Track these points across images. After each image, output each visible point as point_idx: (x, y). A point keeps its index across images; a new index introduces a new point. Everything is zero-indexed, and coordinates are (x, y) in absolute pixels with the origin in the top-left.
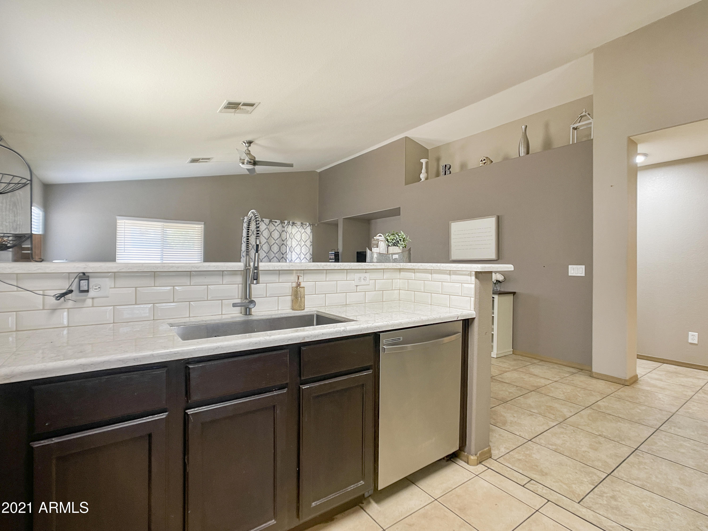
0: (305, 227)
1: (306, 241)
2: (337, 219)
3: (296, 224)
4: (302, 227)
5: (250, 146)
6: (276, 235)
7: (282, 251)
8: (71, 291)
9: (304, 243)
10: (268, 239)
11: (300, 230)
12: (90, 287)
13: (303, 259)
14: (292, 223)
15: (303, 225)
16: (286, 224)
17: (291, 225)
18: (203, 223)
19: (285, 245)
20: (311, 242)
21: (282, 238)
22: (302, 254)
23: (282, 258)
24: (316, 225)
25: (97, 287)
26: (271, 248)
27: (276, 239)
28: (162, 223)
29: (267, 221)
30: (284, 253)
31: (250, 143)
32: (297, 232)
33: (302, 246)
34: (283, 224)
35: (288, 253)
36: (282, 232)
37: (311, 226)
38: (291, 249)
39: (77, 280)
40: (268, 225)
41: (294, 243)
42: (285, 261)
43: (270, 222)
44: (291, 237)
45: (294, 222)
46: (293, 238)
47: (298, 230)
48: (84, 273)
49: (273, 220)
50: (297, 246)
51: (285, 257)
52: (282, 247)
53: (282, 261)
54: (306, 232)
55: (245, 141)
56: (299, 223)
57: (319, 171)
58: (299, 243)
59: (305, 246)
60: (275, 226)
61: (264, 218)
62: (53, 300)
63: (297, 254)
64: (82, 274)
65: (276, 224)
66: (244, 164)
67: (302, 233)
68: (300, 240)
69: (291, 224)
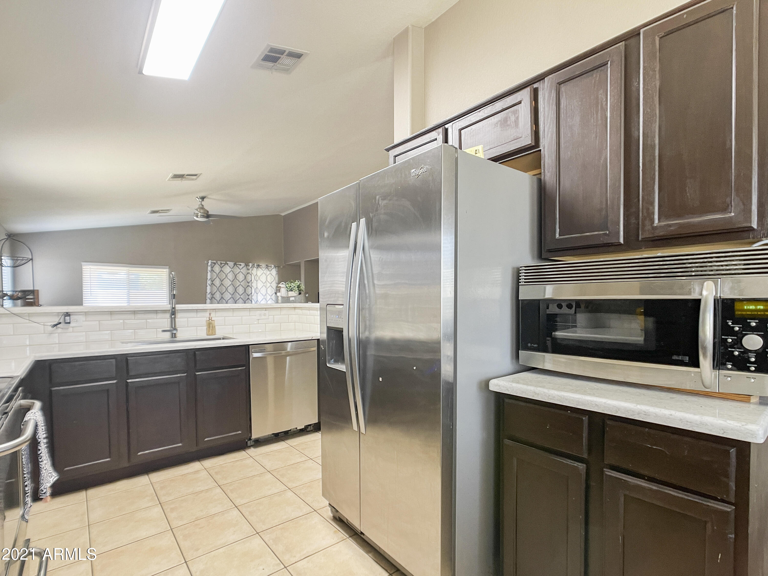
0: (271, 269)
1: (271, 283)
2: (300, 261)
3: (261, 266)
4: (267, 269)
5: (203, 201)
6: (241, 277)
7: (247, 293)
8: (60, 323)
9: (270, 285)
10: (233, 281)
11: (265, 272)
12: (71, 320)
13: (269, 300)
14: (257, 265)
15: (268, 267)
16: (250, 266)
17: (256, 268)
18: (168, 267)
19: (250, 286)
20: (276, 283)
21: (247, 280)
22: (268, 295)
23: (248, 299)
24: (281, 267)
25: (75, 321)
26: (237, 290)
27: (241, 281)
28: (128, 268)
29: (231, 264)
30: (249, 294)
31: (203, 198)
32: (262, 274)
33: (268, 287)
34: (248, 267)
35: (254, 294)
36: (247, 274)
37: (277, 268)
38: (256, 291)
39: (63, 317)
40: (233, 268)
41: (260, 285)
42: (250, 302)
43: (234, 265)
44: (256, 279)
45: (259, 264)
46: (258, 280)
47: (263, 272)
48: (67, 313)
49: (237, 263)
50: (262, 287)
51: (250, 298)
52: (248, 289)
53: (248, 302)
54: (271, 274)
55: (198, 197)
56: (264, 265)
57: (283, 214)
58: (265, 284)
59: (270, 287)
60: (239, 268)
61: (228, 261)
62: (50, 328)
63: (263, 295)
64: (65, 314)
65: (241, 267)
66: (198, 217)
67: (267, 275)
68: (266, 281)
69: (255, 266)
